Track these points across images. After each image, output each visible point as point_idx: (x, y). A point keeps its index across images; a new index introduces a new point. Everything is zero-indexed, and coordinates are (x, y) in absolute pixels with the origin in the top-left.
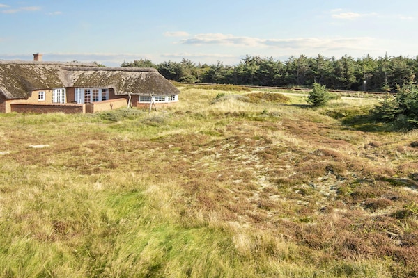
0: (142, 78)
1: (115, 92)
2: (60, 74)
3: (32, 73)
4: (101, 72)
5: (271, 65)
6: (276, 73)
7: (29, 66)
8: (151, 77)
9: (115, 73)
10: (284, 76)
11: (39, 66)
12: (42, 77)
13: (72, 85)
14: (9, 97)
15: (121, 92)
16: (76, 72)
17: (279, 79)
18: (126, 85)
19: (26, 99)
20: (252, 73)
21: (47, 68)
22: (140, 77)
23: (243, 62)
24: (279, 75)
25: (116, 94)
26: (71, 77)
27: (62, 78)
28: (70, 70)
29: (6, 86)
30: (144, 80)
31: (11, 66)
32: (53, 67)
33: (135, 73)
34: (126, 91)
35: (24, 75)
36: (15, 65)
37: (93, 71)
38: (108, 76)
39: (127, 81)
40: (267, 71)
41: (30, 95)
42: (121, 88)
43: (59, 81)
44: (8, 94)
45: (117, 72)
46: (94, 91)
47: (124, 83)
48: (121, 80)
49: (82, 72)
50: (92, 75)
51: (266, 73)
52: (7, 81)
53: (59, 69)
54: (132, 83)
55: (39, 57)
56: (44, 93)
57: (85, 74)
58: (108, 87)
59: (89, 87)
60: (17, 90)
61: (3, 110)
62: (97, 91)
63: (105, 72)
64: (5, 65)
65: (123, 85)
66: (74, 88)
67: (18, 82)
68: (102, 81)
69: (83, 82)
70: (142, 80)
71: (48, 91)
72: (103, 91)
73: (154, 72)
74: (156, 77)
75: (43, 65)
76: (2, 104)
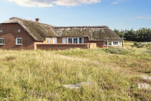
1: (89, 39)
2: (52, 30)
3: (40, 27)
4: (75, 28)
6: (136, 36)
7: (37, 24)
8: (108, 31)
9: (84, 29)
10: (141, 37)
12: (46, 30)
13: (61, 36)
14: (36, 40)
16: (59, 29)
17: (138, 39)
18: (94, 36)
19: (42, 42)
22: (101, 31)
24: (138, 37)
25: (90, 40)
26: (58, 32)
28: (56, 28)
29: (32, 33)
31: (30, 23)
32: (47, 26)
33: (96, 29)
35: (38, 28)
36: (32, 22)
37: (70, 29)
38: (81, 31)
39: (93, 33)
40: (131, 35)
41: (45, 40)
43: (54, 33)
44: (35, 38)
46: (74, 39)
48: (89, 32)
49: (64, 29)
51: (130, 36)
52: (31, 30)
53: (50, 27)
54: (97, 34)
55: (39, 20)
56: (49, 39)
57: (66, 30)
58: (84, 36)
59: (72, 36)
60: (38, 36)
61: (33, 48)
62: (77, 39)
63: (77, 28)
64: (27, 22)
65: (92, 36)
66: (62, 37)
67: (37, 31)
68: (79, 33)
69: (67, 34)
70: (103, 32)
71: (51, 38)
72: (80, 39)
73: (108, 28)
74: (110, 31)
75: (43, 24)
76: (32, 45)
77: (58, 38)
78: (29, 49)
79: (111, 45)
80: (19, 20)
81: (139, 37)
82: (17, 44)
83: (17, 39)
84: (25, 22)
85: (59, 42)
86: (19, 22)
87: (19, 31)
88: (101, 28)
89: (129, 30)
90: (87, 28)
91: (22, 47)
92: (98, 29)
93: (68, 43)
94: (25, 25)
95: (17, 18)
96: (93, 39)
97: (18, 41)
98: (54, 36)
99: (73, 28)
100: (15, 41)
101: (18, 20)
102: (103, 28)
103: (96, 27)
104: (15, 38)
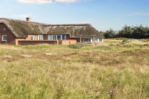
0: (84, 29)
1: (70, 36)
2: (40, 28)
3: (27, 26)
4: (61, 26)
5: (141, 29)
7: (25, 23)
8: (89, 28)
9: (68, 27)
11: (30, 23)
12: (32, 28)
13: (46, 33)
14: (17, 37)
15: (73, 37)
16: (47, 27)
18: (75, 33)
19: (25, 38)
20: (131, 33)
21: (34, 24)
22: (83, 28)
23: (123, 29)
24: (146, 34)
25: (71, 37)
26: (45, 29)
27: (41, 30)
28: (44, 26)
29: (15, 31)
30: (85, 30)
31: (17, 22)
32: (36, 24)
33: (80, 26)
34: (76, 36)
35: (23, 27)
36: (19, 22)
37: (56, 26)
38: (65, 28)
39: (76, 30)
41: (27, 37)
42: (73, 35)
43: (40, 31)
44: (17, 35)
45: (70, 26)
46: (58, 36)
47: (74, 32)
48: (72, 30)
49: (51, 27)
50: (56, 28)
51: (139, 33)
52: (16, 29)
53: (39, 25)
54: (79, 32)
55: (29, 19)
56: (33, 36)
57: (52, 28)
58: (66, 34)
59: (55, 34)
60: (21, 34)
61: (14, 44)
62: (60, 36)
63: (63, 26)
64: (14, 21)
65: (74, 33)
66: (47, 35)
67: (21, 30)
68: (62, 31)
69: (52, 32)
70: (84, 30)
71: (35, 36)
72: (63, 36)
73: (90, 26)
74: (92, 28)
75: (31, 23)
76: (14, 41)
77: (44, 35)
78: (12, 44)
79: (90, 41)
80: (6, 20)
81: (148, 34)
82: (3, 40)
83: (3, 36)
84: (12, 22)
85: (45, 39)
86: (5, 22)
87: (5, 29)
88: (84, 26)
89: (138, 26)
90: (71, 26)
91: (6, 42)
92: (81, 27)
93: (52, 40)
94: (11, 24)
95: (4, 19)
96: (74, 36)
97: (4, 38)
98: (38, 33)
99: (59, 26)
100: (1, 38)
101: (4, 20)
102: (85, 26)
103: (80, 25)
104: (2, 35)
